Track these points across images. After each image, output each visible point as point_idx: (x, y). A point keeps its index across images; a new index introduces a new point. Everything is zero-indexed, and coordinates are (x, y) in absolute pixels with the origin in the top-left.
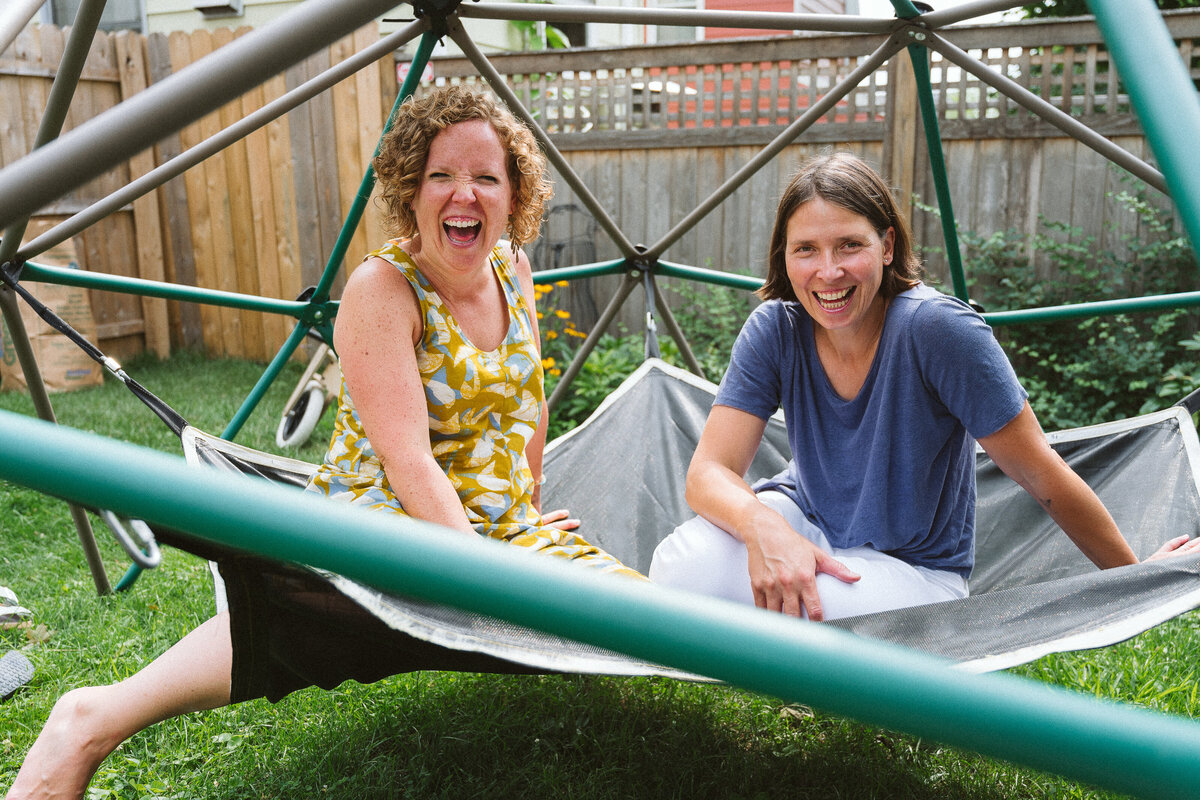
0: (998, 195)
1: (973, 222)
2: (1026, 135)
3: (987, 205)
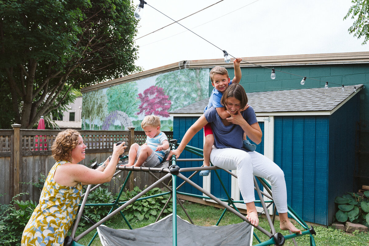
0: (39, 168)
1: (33, 175)
2: (45, 155)
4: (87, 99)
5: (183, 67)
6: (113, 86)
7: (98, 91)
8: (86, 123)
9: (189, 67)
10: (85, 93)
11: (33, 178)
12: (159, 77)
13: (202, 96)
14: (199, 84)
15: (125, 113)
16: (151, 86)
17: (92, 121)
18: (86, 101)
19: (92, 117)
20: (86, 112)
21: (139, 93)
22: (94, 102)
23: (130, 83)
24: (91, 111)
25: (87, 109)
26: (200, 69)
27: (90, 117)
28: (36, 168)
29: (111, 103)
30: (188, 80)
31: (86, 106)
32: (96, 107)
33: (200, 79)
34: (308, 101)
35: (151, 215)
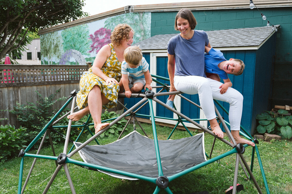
0: (13, 98)
1: (9, 104)
2: (17, 86)
3: (11, 100)
4: (44, 39)
5: (128, 11)
6: (67, 28)
7: (53, 32)
8: (45, 60)
9: (134, 11)
10: (42, 35)
11: (9, 106)
12: (107, 20)
13: (145, 36)
14: (142, 26)
15: (78, 51)
16: (100, 28)
17: (50, 58)
18: (43, 42)
19: (49, 55)
20: (44, 51)
21: (90, 34)
22: (51, 42)
23: (82, 25)
24: (49, 50)
25: (45, 48)
26: (143, 13)
27: (48, 55)
28: (10, 98)
29: (66, 43)
30: (133, 23)
31: (44, 46)
32: (53, 46)
33: (143, 21)
34: (237, 39)
35: (110, 133)
